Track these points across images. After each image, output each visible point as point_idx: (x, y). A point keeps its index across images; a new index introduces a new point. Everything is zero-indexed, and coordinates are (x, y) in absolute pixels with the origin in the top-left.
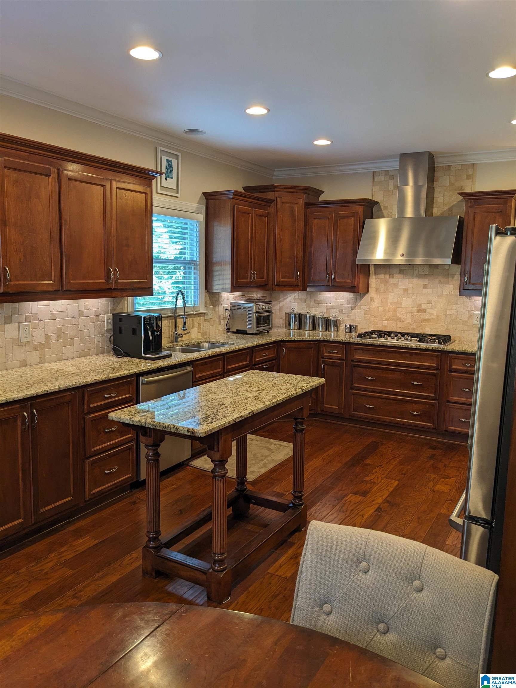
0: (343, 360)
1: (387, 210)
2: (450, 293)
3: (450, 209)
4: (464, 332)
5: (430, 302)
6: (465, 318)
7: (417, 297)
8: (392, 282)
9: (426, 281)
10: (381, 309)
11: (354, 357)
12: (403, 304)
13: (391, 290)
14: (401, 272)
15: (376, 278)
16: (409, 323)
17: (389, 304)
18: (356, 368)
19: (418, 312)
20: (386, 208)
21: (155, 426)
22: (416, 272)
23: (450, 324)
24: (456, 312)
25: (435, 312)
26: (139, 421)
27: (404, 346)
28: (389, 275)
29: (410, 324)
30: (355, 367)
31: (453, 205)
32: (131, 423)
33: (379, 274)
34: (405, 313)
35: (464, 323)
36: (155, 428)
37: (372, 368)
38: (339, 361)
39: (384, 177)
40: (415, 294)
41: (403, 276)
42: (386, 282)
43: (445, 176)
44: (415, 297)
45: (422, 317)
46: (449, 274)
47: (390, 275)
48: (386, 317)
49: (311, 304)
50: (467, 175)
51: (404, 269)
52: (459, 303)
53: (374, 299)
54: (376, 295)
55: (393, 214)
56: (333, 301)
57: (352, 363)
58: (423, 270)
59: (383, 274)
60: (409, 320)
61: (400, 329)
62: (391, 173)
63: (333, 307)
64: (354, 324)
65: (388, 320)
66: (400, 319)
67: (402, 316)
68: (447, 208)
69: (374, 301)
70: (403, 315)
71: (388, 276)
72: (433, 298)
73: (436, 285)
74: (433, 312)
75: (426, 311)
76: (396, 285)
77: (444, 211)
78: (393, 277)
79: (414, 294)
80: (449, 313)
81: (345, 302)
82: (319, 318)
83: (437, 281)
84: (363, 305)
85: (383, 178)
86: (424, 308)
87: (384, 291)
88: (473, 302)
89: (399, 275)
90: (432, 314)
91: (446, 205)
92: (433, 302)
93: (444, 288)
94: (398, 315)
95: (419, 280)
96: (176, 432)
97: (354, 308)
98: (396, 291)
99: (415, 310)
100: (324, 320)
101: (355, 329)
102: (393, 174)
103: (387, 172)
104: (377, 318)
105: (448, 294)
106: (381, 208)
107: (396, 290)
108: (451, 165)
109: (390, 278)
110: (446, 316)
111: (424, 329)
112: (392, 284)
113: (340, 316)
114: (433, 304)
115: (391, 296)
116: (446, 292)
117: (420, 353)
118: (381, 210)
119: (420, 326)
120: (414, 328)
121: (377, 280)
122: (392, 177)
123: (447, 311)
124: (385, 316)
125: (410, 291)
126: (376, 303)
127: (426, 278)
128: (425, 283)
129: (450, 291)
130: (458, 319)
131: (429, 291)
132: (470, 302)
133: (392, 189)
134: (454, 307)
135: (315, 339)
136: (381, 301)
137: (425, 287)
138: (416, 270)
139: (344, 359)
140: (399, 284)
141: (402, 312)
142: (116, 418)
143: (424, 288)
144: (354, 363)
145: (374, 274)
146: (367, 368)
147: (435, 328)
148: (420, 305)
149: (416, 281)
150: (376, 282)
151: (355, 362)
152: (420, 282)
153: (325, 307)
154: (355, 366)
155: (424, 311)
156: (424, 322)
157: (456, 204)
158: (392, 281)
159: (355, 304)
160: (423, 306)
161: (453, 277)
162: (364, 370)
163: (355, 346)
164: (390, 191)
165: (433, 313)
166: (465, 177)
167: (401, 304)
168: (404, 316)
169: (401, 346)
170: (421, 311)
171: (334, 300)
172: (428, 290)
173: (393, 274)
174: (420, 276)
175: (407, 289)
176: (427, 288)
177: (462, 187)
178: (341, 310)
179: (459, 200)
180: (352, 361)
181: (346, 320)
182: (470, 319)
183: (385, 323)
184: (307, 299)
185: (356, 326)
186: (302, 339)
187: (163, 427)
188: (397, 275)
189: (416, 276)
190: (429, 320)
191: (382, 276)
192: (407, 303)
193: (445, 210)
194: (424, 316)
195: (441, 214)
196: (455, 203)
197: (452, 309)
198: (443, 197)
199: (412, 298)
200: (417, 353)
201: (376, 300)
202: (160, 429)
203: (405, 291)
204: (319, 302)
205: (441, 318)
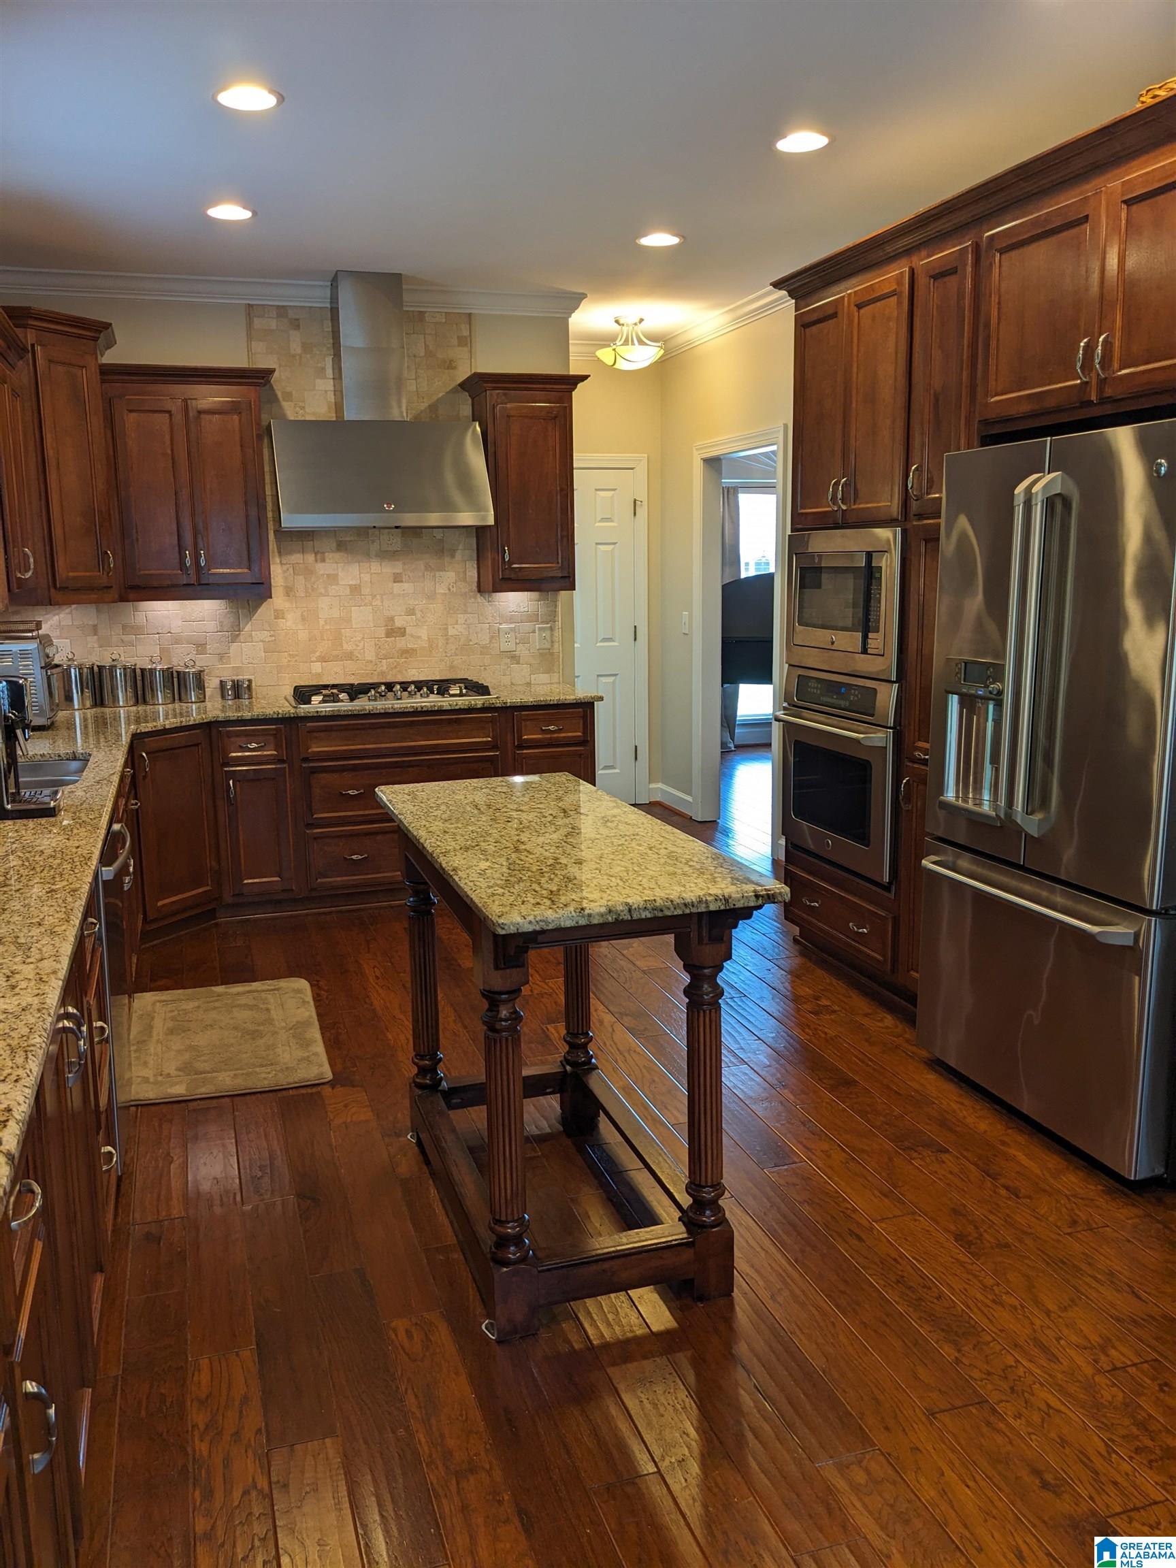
0: (282, 761)
1: (292, 401)
2: (449, 590)
3: (433, 408)
4: (485, 669)
5: (411, 612)
6: (485, 639)
7: (382, 602)
8: (321, 573)
9: (398, 567)
10: (303, 635)
11: (310, 750)
12: (354, 622)
13: (322, 591)
14: (341, 547)
15: (284, 562)
16: (371, 662)
17: (322, 622)
18: (316, 775)
19: (388, 635)
20: (288, 396)
21: (662, 911)
22: (375, 547)
23: (456, 655)
24: (465, 629)
25: (423, 633)
26: (610, 911)
27: (425, 709)
28: (313, 555)
29: (374, 663)
30: (313, 773)
31: (438, 400)
32: (583, 922)
33: (291, 552)
34: (360, 641)
35: (484, 650)
36: (660, 914)
37: (355, 768)
38: (274, 766)
39: (275, 321)
40: (378, 597)
41: (346, 555)
42: (309, 572)
43: (414, 333)
44: (378, 603)
45: (399, 646)
46: (443, 549)
47: (316, 554)
48: (318, 654)
49: (115, 639)
50: (458, 337)
51: (346, 541)
52: (469, 610)
53: (283, 613)
54: (287, 605)
55: (307, 410)
56: (176, 625)
57: (304, 765)
58: (390, 542)
59: (299, 552)
60: (370, 655)
61: (353, 677)
62: (291, 314)
63: (177, 641)
64: (245, 677)
65: (323, 659)
66: (350, 656)
67: (355, 647)
68: (426, 405)
69: (283, 618)
70: (358, 646)
71: (310, 558)
72: (417, 603)
73: (421, 574)
74: (421, 634)
75: (405, 632)
76: (333, 579)
77: (421, 412)
78: (323, 560)
79: (375, 596)
80: (451, 632)
81: (211, 626)
82: (152, 671)
83: (421, 565)
84: (257, 629)
85: (273, 324)
86: (400, 626)
87: (306, 591)
88: (496, 605)
89: (337, 556)
90: (419, 637)
91: (423, 398)
92: (417, 612)
93: (437, 580)
94: (345, 646)
95: (383, 564)
96: (723, 908)
97: (234, 639)
98: (334, 591)
99: (381, 632)
100: (166, 674)
101: (249, 687)
102: (297, 317)
103: (282, 311)
104: (297, 658)
105: (447, 591)
106: (276, 396)
107: (333, 589)
108: (425, 312)
109: (316, 561)
110: (447, 639)
111: (404, 672)
112: (323, 575)
113: (202, 661)
114: (419, 615)
115: (324, 603)
116: (442, 589)
117: (456, 719)
118: (276, 400)
119: (395, 667)
120: (383, 673)
121: (285, 567)
122: (296, 324)
123: (447, 628)
124: (314, 652)
125: (366, 590)
126: (290, 622)
127: (398, 560)
128: (399, 571)
129: (451, 587)
130: (471, 643)
131: (407, 587)
132: (491, 605)
133: (299, 351)
134: (461, 618)
135: (205, 721)
136: (302, 615)
137: (397, 579)
138: (373, 542)
139: (285, 758)
140: (341, 575)
141: (354, 639)
142: (530, 922)
143: (395, 582)
144: (311, 765)
145: (277, 554)
146: (343, 771)
147: (427, 666)
148: (392, 619)
149: (375, 566)
150: (284, 572)
151: (314, 761)
152: (388, 569)
153: (154, 641)
154: (314, 771)
155: (402, 632)
156: (404, 656)
157: (442, 397)
158: (322, 568)
159: (236, 629)
160: (399, 622)
161: (453, 556)
162: (336, 776)
163: (309, 724)
164: (294, 356)
165: (419, 635)
166: (455, 341)
167: (349, 621)
168: (359, 648)
169: (419, 709)
170: (394, 632)
171: (180, 623)
172: (405, 586)
173: (323, 553)
174: (386, 555)
175: (360, 586)
176: (402, 582)
177: (451, 361)
178: (201, 647)
179: (448, 390)
180: (306, 760)
181: (218, 669)
182: (494, 641)
183: (317, 667)
184: (99, 626)
185: (250, 681)
186: (178, 725)
187: (686, 905)
188: (331, 555)
189: (377, 556)
190: (414, 650)
191: (296, 558)
192: (362, 616)
193: (422, 408)
194: (401, 643)
195: (416, 418)
196: (441, 395)
197: (457, 624)
198: (416, 379)
199: (371, 605)
200: (452, 719)
201: (289, 616)
202: (676, 913)
203: (355, 589)
204: (137, 630)
205: (437, 646)
